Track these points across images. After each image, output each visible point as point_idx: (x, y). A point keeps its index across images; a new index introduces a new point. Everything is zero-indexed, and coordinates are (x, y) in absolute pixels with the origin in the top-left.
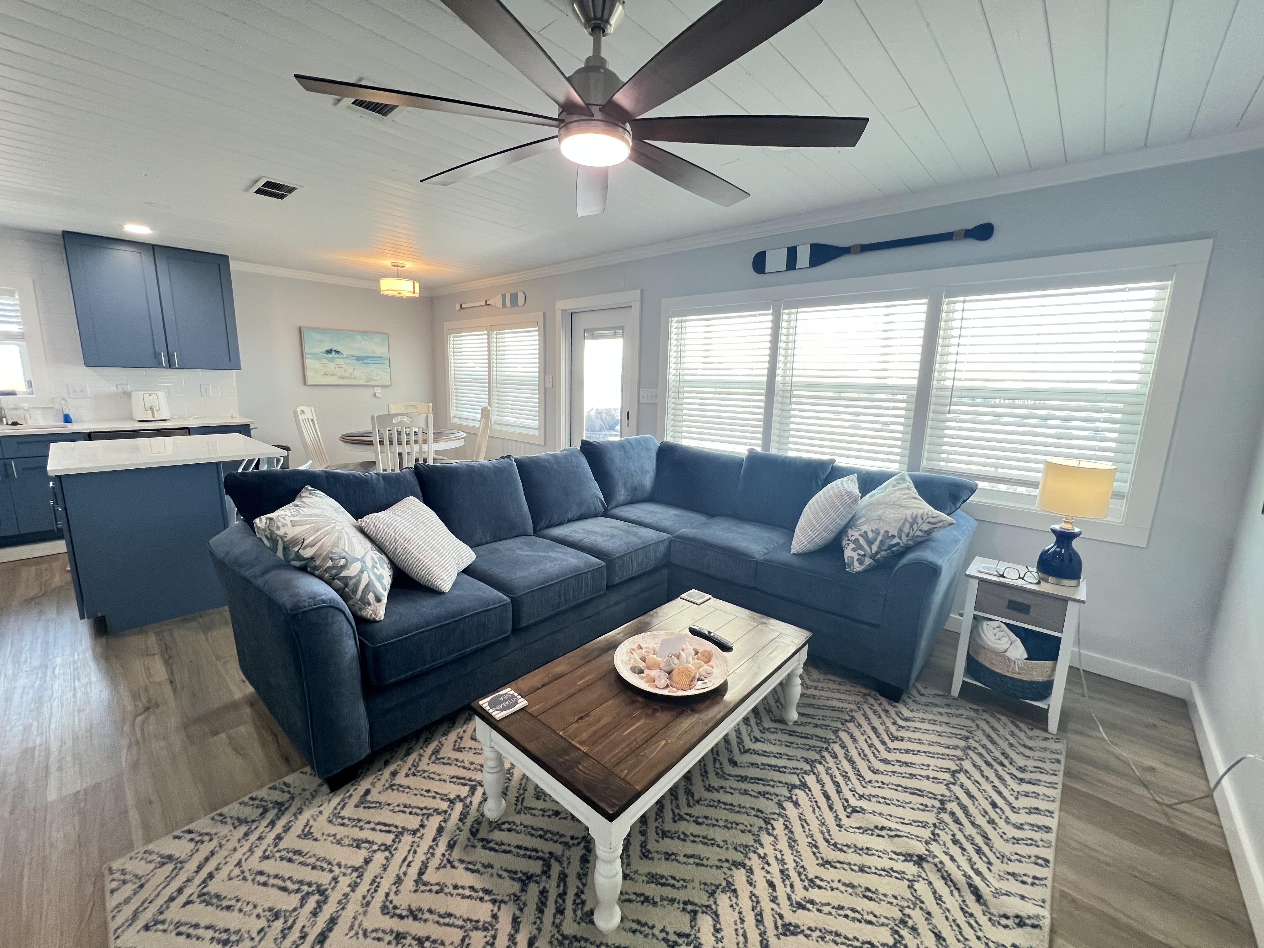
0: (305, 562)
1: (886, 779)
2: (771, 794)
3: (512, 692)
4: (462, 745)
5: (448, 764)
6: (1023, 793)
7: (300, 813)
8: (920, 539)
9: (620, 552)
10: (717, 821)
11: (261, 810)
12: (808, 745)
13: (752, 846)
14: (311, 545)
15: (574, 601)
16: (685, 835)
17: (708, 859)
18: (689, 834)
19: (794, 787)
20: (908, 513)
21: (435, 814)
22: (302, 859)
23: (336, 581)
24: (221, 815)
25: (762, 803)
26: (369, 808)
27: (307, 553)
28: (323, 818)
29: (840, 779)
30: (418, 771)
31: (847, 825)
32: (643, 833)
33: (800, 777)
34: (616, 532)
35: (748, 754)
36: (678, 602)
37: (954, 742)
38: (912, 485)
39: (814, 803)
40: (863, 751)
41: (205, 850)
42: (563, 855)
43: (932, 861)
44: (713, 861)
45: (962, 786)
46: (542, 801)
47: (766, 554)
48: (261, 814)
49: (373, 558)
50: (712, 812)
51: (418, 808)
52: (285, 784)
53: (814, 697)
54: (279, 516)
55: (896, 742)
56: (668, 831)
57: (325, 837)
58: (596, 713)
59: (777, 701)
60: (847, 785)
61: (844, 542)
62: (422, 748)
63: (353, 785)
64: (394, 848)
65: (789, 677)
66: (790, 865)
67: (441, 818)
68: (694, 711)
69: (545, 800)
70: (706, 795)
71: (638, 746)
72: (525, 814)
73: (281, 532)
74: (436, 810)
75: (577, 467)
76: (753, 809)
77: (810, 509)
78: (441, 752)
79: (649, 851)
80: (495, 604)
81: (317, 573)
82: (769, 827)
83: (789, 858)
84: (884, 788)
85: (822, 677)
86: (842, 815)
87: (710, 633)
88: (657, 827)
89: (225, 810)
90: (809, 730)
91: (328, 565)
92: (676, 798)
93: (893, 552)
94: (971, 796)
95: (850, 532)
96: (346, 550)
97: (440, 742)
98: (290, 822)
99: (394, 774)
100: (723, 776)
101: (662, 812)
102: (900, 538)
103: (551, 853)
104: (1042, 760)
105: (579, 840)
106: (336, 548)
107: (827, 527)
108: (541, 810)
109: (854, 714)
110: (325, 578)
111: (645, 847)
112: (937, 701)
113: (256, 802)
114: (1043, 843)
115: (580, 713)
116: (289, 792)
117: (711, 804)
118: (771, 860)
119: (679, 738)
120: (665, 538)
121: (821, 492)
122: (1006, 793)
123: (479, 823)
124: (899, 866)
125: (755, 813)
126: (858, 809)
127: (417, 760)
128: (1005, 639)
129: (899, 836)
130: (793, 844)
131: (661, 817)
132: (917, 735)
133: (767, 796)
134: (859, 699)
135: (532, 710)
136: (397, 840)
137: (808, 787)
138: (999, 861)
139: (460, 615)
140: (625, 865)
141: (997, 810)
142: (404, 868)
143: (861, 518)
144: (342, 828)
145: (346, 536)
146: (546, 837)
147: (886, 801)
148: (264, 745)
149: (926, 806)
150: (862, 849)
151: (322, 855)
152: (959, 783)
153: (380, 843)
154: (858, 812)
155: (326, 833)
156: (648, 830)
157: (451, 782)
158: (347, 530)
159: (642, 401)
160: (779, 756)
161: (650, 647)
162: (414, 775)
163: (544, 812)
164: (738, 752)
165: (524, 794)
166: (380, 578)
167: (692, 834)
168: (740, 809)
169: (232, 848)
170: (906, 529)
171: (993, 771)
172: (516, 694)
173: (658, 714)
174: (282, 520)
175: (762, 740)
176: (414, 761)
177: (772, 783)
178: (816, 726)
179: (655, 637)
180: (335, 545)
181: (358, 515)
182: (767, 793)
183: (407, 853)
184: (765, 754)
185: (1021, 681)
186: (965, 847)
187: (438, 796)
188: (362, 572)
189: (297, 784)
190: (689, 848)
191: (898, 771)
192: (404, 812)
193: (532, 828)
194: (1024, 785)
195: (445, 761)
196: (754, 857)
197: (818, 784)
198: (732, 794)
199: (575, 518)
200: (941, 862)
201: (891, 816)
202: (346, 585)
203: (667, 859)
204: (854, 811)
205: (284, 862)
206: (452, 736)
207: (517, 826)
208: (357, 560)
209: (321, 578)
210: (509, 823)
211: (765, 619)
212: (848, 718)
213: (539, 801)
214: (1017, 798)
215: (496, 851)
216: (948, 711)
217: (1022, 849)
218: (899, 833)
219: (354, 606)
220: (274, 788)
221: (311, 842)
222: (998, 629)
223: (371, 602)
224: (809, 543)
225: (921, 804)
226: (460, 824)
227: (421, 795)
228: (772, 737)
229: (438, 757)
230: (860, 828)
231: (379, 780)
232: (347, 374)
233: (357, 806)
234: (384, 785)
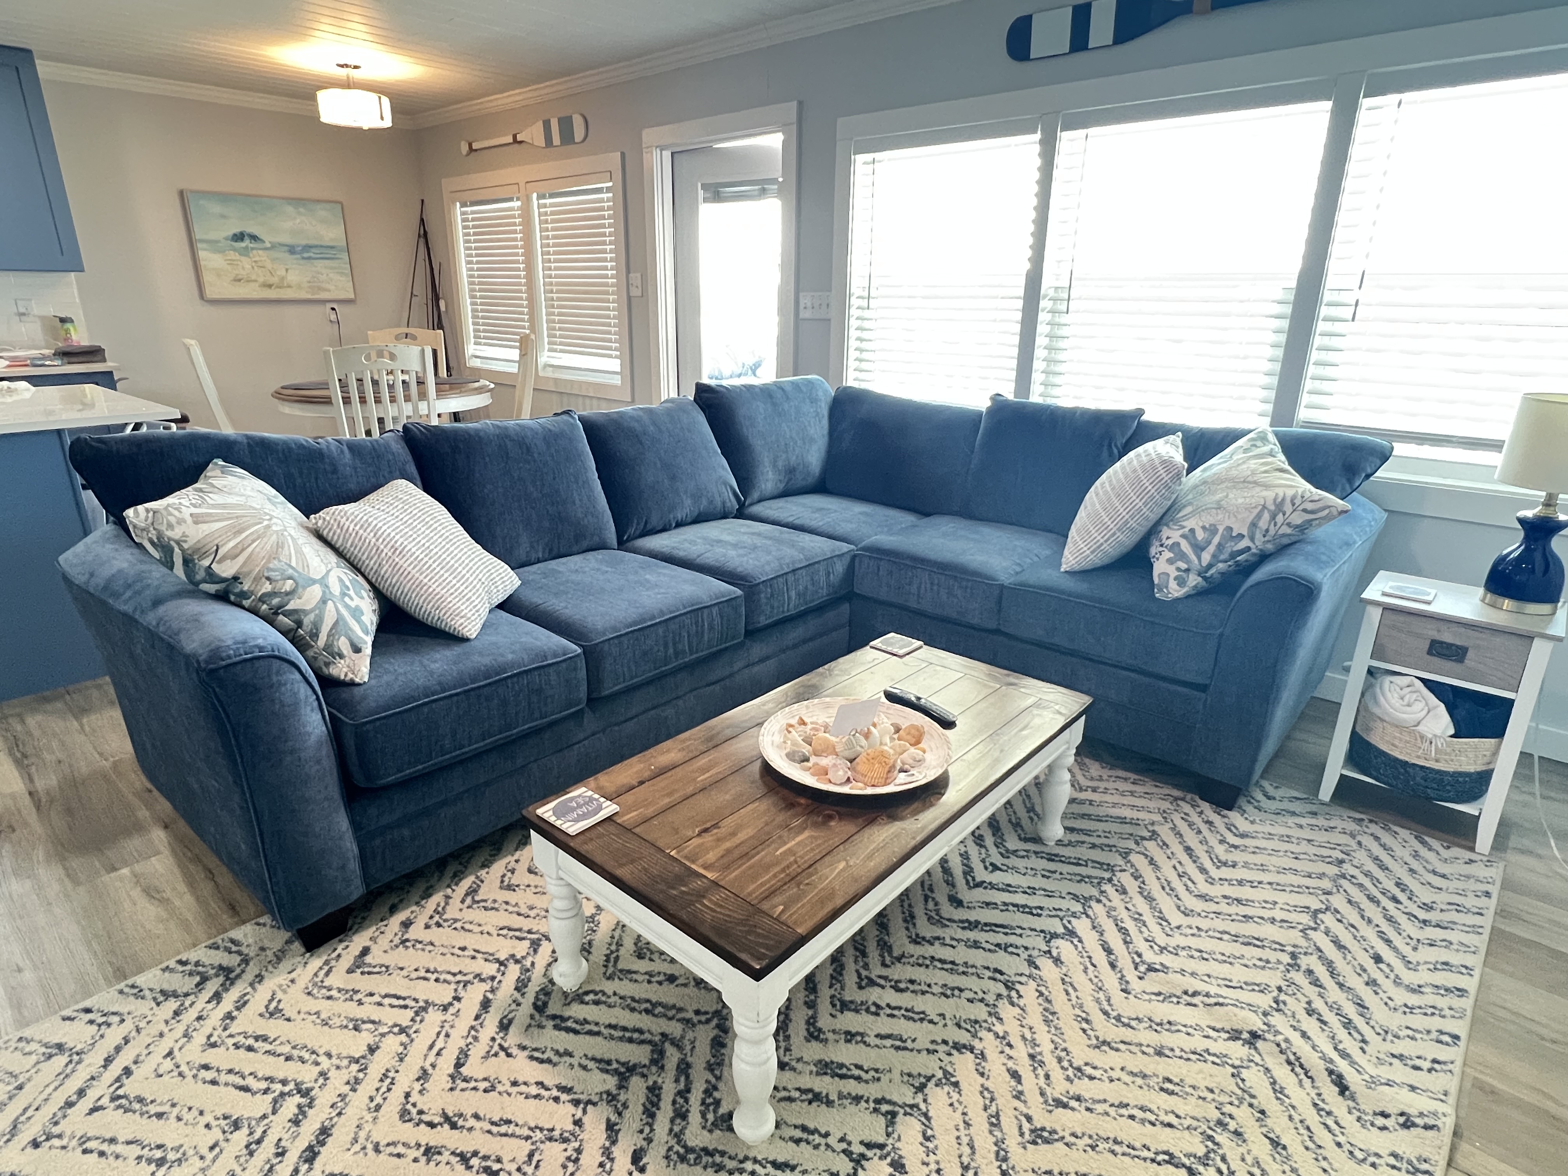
0: (223, 585)
1: (1204, 924)
2: (1017, 947)
3: (590, 793)
4: (514, 881)
5: (492, 909)
6: (1426, 942)
7: (260, 982)
8: (1286, 541)
9: (767, 574)
10: (929, 986)
11: (198, 979)
12: (1079, 875)
13: (985, 1021)
14: (232, 556)
15: (691, 654)
16: (878, 1007)
17: (914, 1041)
18: (883, 1005)
19: (1055, 936)
20: (1270, 495)
21: (476, 981)
22: (268, 1047)
23: (281, 617)
24: (133, 986)
25: (1001, 960)
26: (369, 973)
27: (226, 570)
28: (296, 991)
29: (1129, 924)
30: (446, 921)
31: (1139, 990)
32: (811, 1005)
33: (1065, 922)
34: (758, 541)
35: (981, 889)
36: (866, 655)
37: (1321, 867)
38: (1278, 449)
39: (1087, 960)
40: (1169, 883)
41: (114, 1036)
42: (683, 1037)
43: (1272, 1038)
44: (923, 1043)
45: (1327, 933)
46: (647, 959)
47: (1017, 573)
48: (197, 985)
49: (341, 580)
50: (919, 974)
51: (449, 973)
52: (233, 941)
53: (1091, 802)
54: (168, 505)
55: (1223, 868)
56: (852, 1002)
57: (302, 1016)
58: (728, 824)
59: (1031, 810)
60: (1141, 932)
61: (1153, 551)
62: (449, 886)
63: (341, 941)
64: (414, 1029)
65: (1051, 769)
66: (1046, 1048)
67: (487, 986)
68: (893, 818)
69: (651, 960)
70: (912, 949)
71: (799, 870)
72: (621, 979)
73: (175, 534)
74: (477, 976)
75: (689, 431)
76: (988, 968)
77: (1097, 495)
78: (481, 892)
79: (820, 1030)
80: (555, 656)
81: (246, 603)
82: (1014, 994)
83: (1044, 1038)
84: (1200, 936)
85: (1106, 773)
86: (1131, 975)
87: (919, 699)
88: (833, 997)
89: (140, 980)
90: (1083, 852)
91: (263, 591)
92: (864, 954)
93: (1237, 564)
94: (1340, 947)
95: (1165, 532)
96: (294, 564)
97: (477, 877)
98: (245, 995)
99: (406, 925)
100: (939, 921)
101: (841, 975)
102: (1252, 539)
103: (664, 1035)
104: (1462, 894)
105: (708, 1016)
106: (276, 562)
107: (1127, 522)
108: (646, 973)
109: (1156, 828)
110: (261, 613)
111: (813, 1024)
112: (1296, 807)
113: (188, 967)
114: (1452, 1012)
115: (704, 823)
116: (239, 953)
117: (920, 961)
118: (1015, 1040)
119: (870, 857)
120: (846, 550)
121: (1118, 464)
122: (1398, 941)
123: (548, 994)
124: (1220, 1045)
125: (991, 974)
126: (1157, 967)
127: (442, 904)
128: (1420, 705)
129: (1221, 1005)
130: (1051, 1017)
131: (840, 982)
132: (1258, 859)
133: (1010, 949)
134: (1165, 805)
135: (626, 818)
136: (418, 1019)
137: (1077, 936)
138: (1380, 1038)
139: (498, 674)
140: (782, 1051)
141: (1381, 966)
142: (431, 1058)
143: (1185, 506)
144: (329, 1002)
145: (290, 541)
146: (656, 1012)
147: (1204, 956)
148: (191, 885)
149: (1268, 962)
150: (1161, 1024)
151: (300, 1041)
152: (1322, 927)
153: (390, 1024)
154: (1156, 970)
155: (304, 1010)
156: (819, 1000)
157: (498, 935)
158: (293, 533)
159: (802, 315)
160: (1032, 891)
161: (820, 722)
162: (439, 925)
163: (651, 976)
164: (966, 887)
165: (617, 950)
166: (356, 613)
167: (888, 1005)
168: (967, 971)
169: (157, 1034)
170: (1263, 524)
171: (1380, 909)
172: (596, 796)
173: (833, 823)
174: (176, 513)
175: (1005, 868)
176: (438, 905)
177: (1019, 931)
178: (1094, 846)
179: (828, 706)
180: (274, 555)
181: (308, 509)
182: (1011, 945)
183: (434, 1037)
184: (1008, 888)
185: (1439, 772)
186: (1325, 1018)
187: (479, 956)
188: (324, 601)
189: (251, 941)
190: (884, 1024)
191: (1225, 911)
192: (425, 979)
193: (633, 999)
194: (1429, 929)
195: (489, 904)
196: (989, 1037)
197: (1094, 932)
198: (954, 947)
199: (689, 520)
200: (1287, 1040)
201: (1209, 976)
202: (299, 624)
203: (848, 1041)
204: (1151, 969)
205: (242, 1051)
206: (498, 867)
207: (609, 997)
208: (314, 582)
209: (254, 611)
210: (596, 993)
211: (1014, 678)
212: (1147, 834)
213: (642, 961)
214: (1415, 949)
215: (576, 1032)
216: (1313, 821)
217: (1418, 1021)
218: (1221, 1000)
219: (316, 658)
220: (215, 947)
221: (281, 1022)
222: (1409, 689)
223: (345, 652)
224: (1092, 552)
225: (1260, 959)
226: (517, 995)
227: (453, 954)
228: (1020, 863)
229: (477, 898)
230: (1159, 994)
231: (382, 933)
232: (275, 280)
233: (350, 971)
234: (391, 941)
